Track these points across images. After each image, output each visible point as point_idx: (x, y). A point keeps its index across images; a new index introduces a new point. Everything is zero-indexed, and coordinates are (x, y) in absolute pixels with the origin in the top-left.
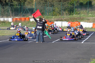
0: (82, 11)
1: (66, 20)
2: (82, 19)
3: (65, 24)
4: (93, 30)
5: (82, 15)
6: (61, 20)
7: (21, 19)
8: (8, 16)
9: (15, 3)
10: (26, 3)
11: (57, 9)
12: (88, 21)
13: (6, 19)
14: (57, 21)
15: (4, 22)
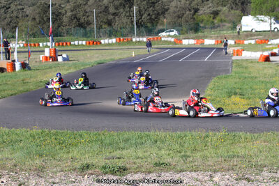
0: (206, 30)
1: (192, 38)
2: (206, 37)
3: (192, 42)
4: (216, 46)
5: (206, 33)
6: (188, 38)
7: (154, 39)
8: (143, 36)
9: (149, 25)
10: (158, 25)
11: (184, 29)
12: (211, 38)
13: (141, 39)
14: (185, 39)
15: (139, 42)
